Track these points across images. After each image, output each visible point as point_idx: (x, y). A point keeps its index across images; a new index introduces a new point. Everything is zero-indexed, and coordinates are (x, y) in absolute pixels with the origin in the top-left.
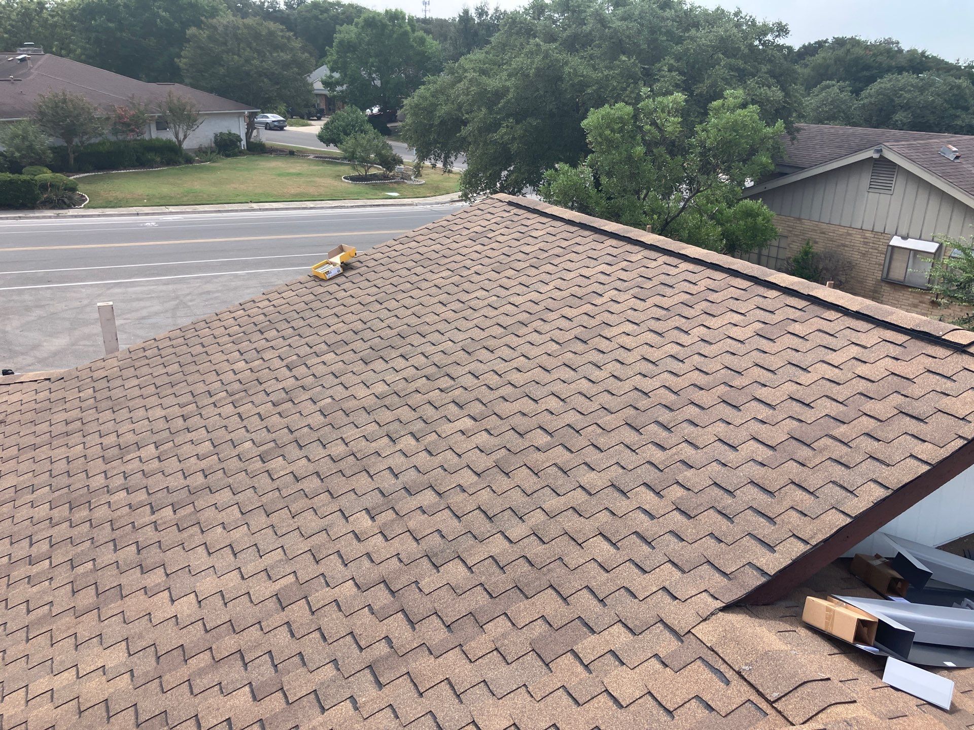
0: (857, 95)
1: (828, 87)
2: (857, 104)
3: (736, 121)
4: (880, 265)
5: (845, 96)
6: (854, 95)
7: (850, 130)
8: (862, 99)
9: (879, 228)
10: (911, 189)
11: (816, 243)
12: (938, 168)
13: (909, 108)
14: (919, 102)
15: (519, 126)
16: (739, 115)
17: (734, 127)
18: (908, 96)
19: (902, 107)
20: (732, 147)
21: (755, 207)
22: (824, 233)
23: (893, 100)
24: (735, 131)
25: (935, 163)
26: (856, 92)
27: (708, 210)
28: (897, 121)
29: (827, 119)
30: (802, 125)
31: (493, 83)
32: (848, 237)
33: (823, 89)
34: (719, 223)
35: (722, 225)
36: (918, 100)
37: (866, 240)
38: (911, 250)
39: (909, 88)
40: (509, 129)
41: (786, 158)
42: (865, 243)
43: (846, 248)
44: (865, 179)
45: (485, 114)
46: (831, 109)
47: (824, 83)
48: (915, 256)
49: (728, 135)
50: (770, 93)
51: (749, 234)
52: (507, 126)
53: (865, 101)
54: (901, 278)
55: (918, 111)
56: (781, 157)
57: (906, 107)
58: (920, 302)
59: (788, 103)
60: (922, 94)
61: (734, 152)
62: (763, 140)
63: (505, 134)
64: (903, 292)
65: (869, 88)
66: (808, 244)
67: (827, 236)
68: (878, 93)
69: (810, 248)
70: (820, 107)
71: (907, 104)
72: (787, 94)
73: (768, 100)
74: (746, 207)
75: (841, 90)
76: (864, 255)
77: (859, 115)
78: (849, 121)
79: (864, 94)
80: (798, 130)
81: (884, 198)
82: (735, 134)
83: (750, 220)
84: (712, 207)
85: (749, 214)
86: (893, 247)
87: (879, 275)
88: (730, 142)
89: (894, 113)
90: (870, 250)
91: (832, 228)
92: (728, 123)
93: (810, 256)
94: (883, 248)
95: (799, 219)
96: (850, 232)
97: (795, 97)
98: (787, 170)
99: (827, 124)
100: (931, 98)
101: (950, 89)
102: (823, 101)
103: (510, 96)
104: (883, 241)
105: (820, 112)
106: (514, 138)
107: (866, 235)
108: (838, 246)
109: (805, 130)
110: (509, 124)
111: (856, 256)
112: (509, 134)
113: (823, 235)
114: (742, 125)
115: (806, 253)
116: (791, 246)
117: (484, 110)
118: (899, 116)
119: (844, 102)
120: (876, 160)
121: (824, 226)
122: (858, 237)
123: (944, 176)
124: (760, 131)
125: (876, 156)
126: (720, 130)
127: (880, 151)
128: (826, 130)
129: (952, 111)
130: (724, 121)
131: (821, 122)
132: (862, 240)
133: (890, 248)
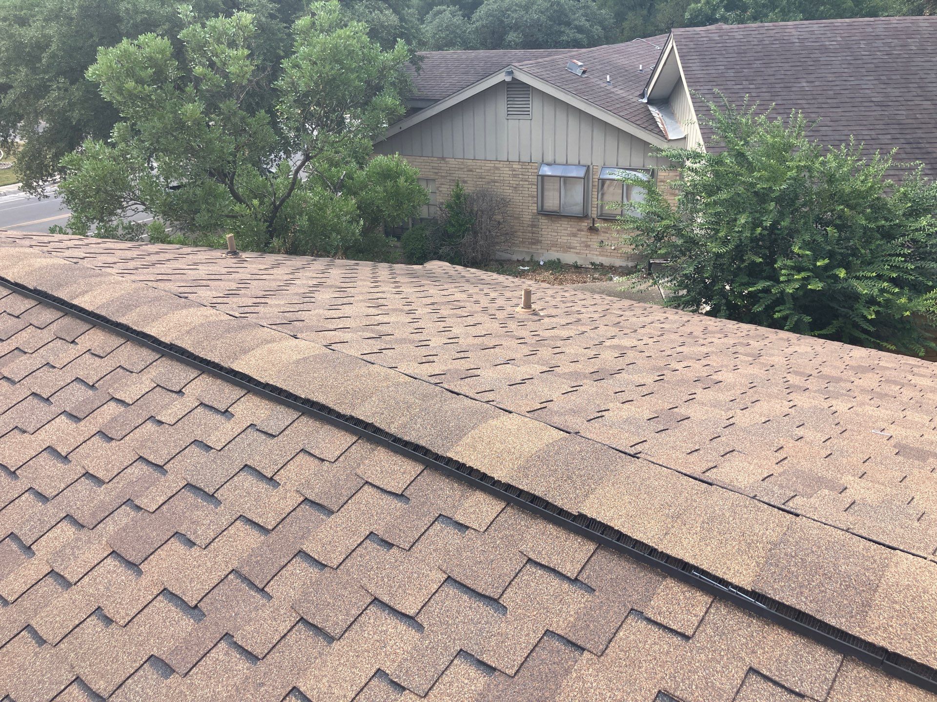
0: (469, 19)
1: (440, 12)
2: (470, 28)
3: (336, 47)
4: (533, 197)
5: (458, 20)
6: (466, 18)
7: (472, 54)
8: (474, 22)
9: (525, 158)
10: (549, 111)
11: (465, 182)
12: (570, 86)
13: (518, 28)
14: (526, 21)
15: (74, 87)
16: (339, 37)
17: (335, 56)
18: (515, 15)
19: (511, 28)
20: (338, 87)
21: (393, 164)
22: (471, 171)
23: (502, 22)
24: (337, 61)
25: (564, 80)
26: (468, 16)
27: (334, 176)
28: (510, 42)
29: (446, 46)
30: (422, 53)
31: (30, 34)
32: (496, 172)
33: (435, 15)
34: (352, 192)
35: (355, 194)
36: (525, 19)
37: (514, 173)
38: (560, 177)
39: (514, 7)
40: (62, 92)
41: (415, 91)
42: (515, 176)
43: (496, 184)
44: (501, 105)
45: (27, 75)
46: (447, 35)
47: (436, 9)
48: (565, 183)
49: (328, 68)
50: (383, 18)
51: (392, 202)
52: (59, 89)
53: (478, 24)
54: (556, 209)
55: (527, 30)
56: (410, 91)
57: (516, 27)
58: (578, 230)
59: (406, 29)
60: (527, 13)
61: (344, 95)
62: (383, 71)
63: (59, 98)
64: (560, 222)
65: (478, 11)
66: (458, 186)
67: (474, 173)
68: (488, 15)
69: (461, 190)
70: (437, 34)
71: (516, 24)
72: (402, 19)
73: (382, 26)
74: (380, 167)
75: (453, 14)
76: (515, 188)
77: (474, 39)
78: (467, 45)
79: (475, 16)
80: (422, 58)
81: (524, 124)
82: (338, 66)
83: (389, 184)
84: (338, 171)
85: (387, 175)
86: (543, 176)
87: (534, 208)
88: (334, 79)
89: (505, 35)
90: (521, 183)
91: (479, 163)
92: (324, 50)
93: (462, 199)
94: (533, 179)
95: (443, 158)
96: (496, 165)
97: (411, 22)
98: (419, 104)
99: (446, 50)
100: (536, 17)
101: (551, 6)
102: (438, 27)
103: (54, 47)
104: (532, 171)
105: (438, 39)
106: (72, 105)
107: (514, 166)
108: (489, 183)
109: (428, 58)
110: (61, 85)
111: (508, 191)
112: (64, 98)
113: (471, 173)
114: (346, 52)
115: (458, 196)
116: (440, 189)
117: (23, 70)
118: (512, 36)
119: (458, 27)
120: (508, 83)
121: (470, 162)
122: (507, 171)
123: (578, 93)
124: (375, 58)
125: (508, 79)
126: (315, 63)
127: (510, 73)
128: (449, 56)
129: (556, 28)
130: (318, 48)
131: (439, 48)
132: (511, 172)
133: (540, 178)
